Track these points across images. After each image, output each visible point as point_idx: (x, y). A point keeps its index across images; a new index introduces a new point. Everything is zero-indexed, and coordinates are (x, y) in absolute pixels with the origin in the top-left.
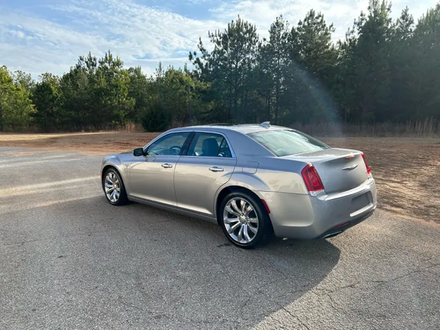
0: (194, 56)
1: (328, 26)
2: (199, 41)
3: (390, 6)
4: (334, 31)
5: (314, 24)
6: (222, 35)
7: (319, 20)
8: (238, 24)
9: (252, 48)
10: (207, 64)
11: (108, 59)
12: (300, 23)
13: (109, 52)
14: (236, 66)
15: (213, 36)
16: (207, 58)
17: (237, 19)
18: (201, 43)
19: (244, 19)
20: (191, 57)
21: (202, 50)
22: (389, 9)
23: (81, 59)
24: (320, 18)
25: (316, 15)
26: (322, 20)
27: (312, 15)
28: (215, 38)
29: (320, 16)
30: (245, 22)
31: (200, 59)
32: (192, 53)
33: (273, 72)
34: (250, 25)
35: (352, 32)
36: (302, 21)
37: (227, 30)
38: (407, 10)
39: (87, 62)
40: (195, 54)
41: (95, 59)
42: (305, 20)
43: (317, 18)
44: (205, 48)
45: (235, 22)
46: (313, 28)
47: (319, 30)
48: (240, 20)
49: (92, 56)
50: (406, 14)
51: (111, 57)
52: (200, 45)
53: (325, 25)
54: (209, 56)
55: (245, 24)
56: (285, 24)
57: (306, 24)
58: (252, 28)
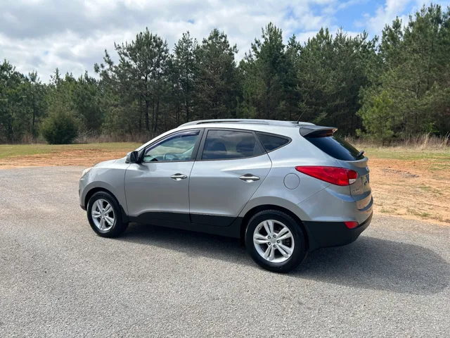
0: (101, 69)
1: (231, 46)
2: (105, 55)
3: (281, 33)
4: (237, 52)
5: (218, 43)
6: (129, 48)
7: (223, 40)
8: (147, 36)
9: (161, 62)
12: (205, 41)
14: (146, 78)
15: (120, 48)
16: (114, 69)
17: (146, 31)
20: (97, 70)
21: (110, 63)
22: (280, 36)
24: (224, 38)
25: (220, 35)
26: (225, 40)
27: (216, 34)
28: (123, 50)
29: (223, 36)
30: (153, 35)
31: (107, 71)
32: (99, 65)
34: (159, 39)
35: (250, 56)
36: (207, 39)
37: (135, 42)
38: (294, 38)
40: (102, 66)
42: (210, 39)
43: (221, 38)
44: (112, 60)
45: (143, 34)
46: (217, 47)
47: (223, 50)
48: (148, 33)
50: (294, 42)
52: (106, 58)
53: (229, 46)
54: (117, 67)
55: (154, 38)
56: (193, 41)
57: (210, 42)
58: (161, 42)
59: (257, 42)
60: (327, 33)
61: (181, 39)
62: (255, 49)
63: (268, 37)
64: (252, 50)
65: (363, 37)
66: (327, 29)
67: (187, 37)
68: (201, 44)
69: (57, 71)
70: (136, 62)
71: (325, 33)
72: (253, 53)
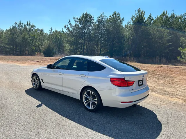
0: (67, 27)
1: (121, 18)
4: (124, 21)
5: (116, 17)
6: (78, 19)
7: (118, 16)
8: (86, 14)
9: (91, 25)
10: (72, 30)
11: (29, 24)
12: (110, 16)
13: (29, 21)
14: (85, 32)
15: (75, 19)
16: (72, 27)
18: (70, 21)
19: (88, 13)
20: (65, 27)
21: (70, 24)
22: (144, 14)
23: (16, 23)
24: (118, 15)
25: (117, 14)
26: (119, 16)
27: (115, 13)
28: (76, 20)
29: (118, 14)
31: (69, 28)
32: (66, 25)
33: (100, 35)
34: (91, 15)
35: (130, 22)
36: (111, 15)
37: (81, 17)
38: (151, 15)
39: (18, 25)
40: (67, 26)
41: (22, 24)
42: (112, 15)
43: (117, 15)
46: (116, 19)
47: (118, 20)
48: (86, 13)
49: (21, 22)
50: (151, 16)
51: (30, 23)
52: (69, 22)
54: (73, 27)
55: (89, 15)
56: (105, 16)
57: (113, 17)
58: (92, 16)
59: (133, 16)
61: (100, 16)
62: (132, 19)
63: (138, 14)
64: (131, 20)
65: (184, 15)
66: (166, 11)
67: (102, 15)
69: (52, 28)
70: (81, 24)
71: (165, 13)
72: (131, 21)
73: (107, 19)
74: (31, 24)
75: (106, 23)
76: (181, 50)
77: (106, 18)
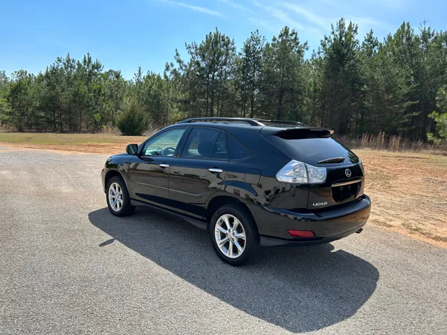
0: (171, 67)
1: (301, 43)
2: (175, 54)
3: (357, 28)
4: (307, 49)
5: (288, 41)
6: (198, 47)
7: (293, 38)
8: (216, 36)
9: (228, 60)
10: (184, 74)
11: (87, 61)
12: (274, 39)
13: (88, 54)
14: (213, 76)
15: (190, 47)
16: (184, 68)
17: (215, 31)
18: (177, 55)
19: (222, 32)
20: (167, 68)
21: (179, 61)
22: (355, 31)
23: (59, 61)
24: (294, 35)
25: (290, 32)
26: (296, 38)
27: (286, 31)
28: (192, 50)
29: (294, 33)
30: (222, 35)
31: (177, 70)
32: (169, 64)
34: (227, 38)
35: (319, 53)
36: (277, 37)
37: (205, 41)
38: (372, 33)
39: (65, 64)
40: (172, 65)
41: (73, 61)
42: (280, 37)
43: (291, 35)
44: (182, 60)
45: (213, 34)
46: (287, 44)
47: (293, 47)
48: (218, 32)
49: (71, 58)
50: (371, 37)
51: (90, 59)
52: (177, 57)
53: (298, 43)
54: (186, 66)
55: (223, 37)
56: (261, 39)
57: (280, 40)
58: (229, 41)
59: (326, 39)
60: (409, 27)
61: (250, 38)
62: (324, 45)
64: (321, 46)
66: (408, 23)
67: (255, 36)
68: (270, 42)
69: (140, 69)
70: (204, 60)
71: (406, 28)
72: (321, 50)
73: (268, 45)
74: (93, 61)
75: (264, 55)
76: (435, 116)
77: (265, 43)
